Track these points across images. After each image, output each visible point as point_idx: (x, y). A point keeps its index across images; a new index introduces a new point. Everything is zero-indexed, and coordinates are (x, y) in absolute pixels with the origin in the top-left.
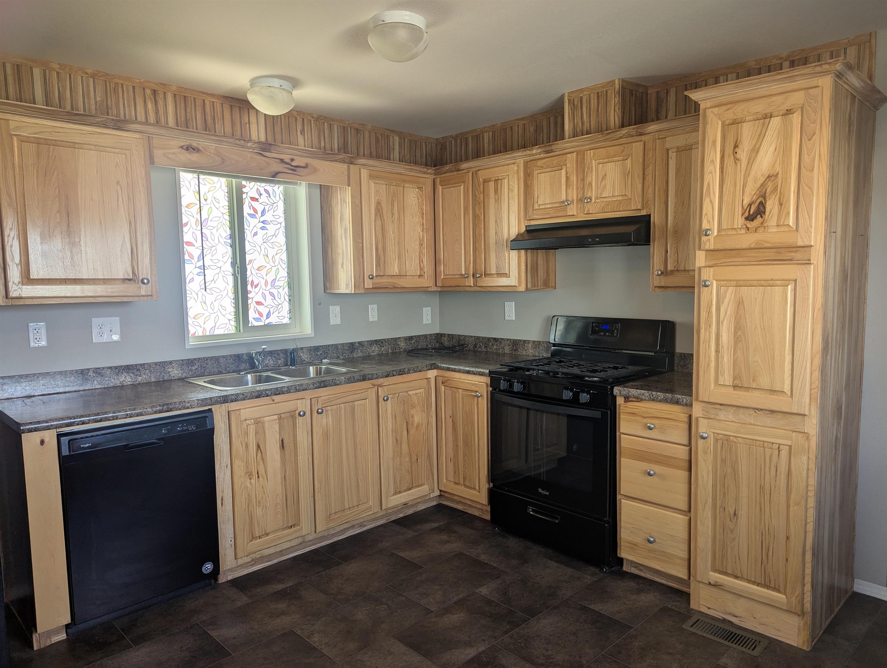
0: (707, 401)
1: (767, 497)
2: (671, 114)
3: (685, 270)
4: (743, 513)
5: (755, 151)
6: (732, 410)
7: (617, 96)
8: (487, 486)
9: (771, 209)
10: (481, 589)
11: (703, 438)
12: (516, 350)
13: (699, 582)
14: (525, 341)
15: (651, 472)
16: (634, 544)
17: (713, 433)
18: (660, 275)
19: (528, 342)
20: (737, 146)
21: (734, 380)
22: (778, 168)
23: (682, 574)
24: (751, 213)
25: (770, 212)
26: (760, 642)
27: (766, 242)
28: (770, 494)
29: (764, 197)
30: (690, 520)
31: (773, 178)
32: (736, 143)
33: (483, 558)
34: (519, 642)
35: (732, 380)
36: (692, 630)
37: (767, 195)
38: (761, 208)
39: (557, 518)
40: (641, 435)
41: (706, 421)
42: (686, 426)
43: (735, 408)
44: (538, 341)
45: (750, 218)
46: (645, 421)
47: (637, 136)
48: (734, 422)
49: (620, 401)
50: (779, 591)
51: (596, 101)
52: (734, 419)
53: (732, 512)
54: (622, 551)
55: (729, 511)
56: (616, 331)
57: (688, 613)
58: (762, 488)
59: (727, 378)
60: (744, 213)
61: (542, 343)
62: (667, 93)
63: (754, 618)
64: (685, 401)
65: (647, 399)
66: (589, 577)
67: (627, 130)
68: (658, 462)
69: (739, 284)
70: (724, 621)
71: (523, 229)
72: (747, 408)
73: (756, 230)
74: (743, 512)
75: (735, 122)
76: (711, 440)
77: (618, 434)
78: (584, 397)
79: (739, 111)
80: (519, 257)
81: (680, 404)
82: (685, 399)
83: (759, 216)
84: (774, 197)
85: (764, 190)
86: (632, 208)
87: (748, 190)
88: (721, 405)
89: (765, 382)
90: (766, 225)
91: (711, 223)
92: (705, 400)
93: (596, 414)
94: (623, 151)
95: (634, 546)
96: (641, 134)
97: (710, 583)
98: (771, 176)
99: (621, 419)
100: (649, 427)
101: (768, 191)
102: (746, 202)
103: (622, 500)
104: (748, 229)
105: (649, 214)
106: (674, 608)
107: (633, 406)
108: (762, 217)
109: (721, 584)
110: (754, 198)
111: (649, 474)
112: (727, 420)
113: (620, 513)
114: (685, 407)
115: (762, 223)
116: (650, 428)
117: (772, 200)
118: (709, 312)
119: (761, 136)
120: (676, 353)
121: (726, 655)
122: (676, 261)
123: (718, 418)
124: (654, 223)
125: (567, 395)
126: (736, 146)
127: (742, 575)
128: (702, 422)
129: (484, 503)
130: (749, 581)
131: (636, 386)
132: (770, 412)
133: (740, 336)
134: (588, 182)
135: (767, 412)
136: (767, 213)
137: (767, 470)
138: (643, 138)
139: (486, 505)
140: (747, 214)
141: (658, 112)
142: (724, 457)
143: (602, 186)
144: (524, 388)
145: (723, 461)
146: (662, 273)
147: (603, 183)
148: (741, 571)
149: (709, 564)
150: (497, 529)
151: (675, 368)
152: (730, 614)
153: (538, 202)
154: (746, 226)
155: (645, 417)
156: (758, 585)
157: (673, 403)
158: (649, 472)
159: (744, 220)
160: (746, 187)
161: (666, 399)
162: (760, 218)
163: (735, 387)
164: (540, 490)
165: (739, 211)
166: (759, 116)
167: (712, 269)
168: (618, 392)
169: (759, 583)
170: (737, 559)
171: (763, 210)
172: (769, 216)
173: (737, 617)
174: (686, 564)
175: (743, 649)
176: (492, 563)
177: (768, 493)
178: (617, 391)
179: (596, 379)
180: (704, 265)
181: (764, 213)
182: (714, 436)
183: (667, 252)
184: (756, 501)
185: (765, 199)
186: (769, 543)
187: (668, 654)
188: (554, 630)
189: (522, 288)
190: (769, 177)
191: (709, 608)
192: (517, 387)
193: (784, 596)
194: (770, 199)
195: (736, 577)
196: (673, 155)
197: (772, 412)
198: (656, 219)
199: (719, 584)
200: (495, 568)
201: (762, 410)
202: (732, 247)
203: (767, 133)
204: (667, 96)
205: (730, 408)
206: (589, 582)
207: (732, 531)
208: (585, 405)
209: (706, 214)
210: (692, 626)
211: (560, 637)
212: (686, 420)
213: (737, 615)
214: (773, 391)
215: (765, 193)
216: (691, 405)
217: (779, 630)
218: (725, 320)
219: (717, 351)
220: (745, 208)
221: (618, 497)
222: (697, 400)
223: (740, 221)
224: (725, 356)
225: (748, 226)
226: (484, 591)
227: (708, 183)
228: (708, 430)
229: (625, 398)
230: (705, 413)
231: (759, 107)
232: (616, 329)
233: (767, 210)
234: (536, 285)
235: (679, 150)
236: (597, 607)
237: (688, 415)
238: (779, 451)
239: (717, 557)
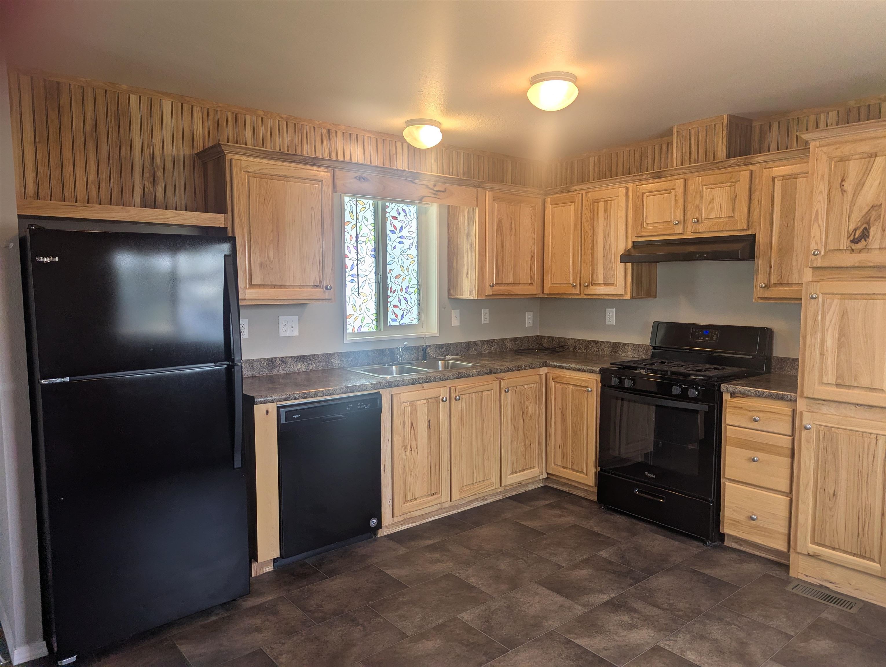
0: (811, 396)
1: (864, 479)
2: (773, 145)
3: (788, 284)
4: (842, 494)
5: (861, 184)
6: (835, 405)
7: (725, 129)
8: (594, 470)
9: (875, 234)
10: (601, 553)
11: (806, 428)
12: (616, 352)
13: (799, 553)
14: (624, 344)
15: (755, 459)
16: (737, 522)
17: (816, 425)
18: (764, 288)
19: (628, 345)
20: (844, 180)
21: (837, 379)
22: (881, 200)
23: (781, 546)
24: (856, 237)
25: (873, 237)
26: (856, 604)
27: (869, 262)
28: (868, 477)
29: (868, 223)
30: (791, 501)
31: (876, 208)
32: (844, 176)
33: (596, 529)
34: (644, 593)
35: (835, 380)
36: (794, 591)
37: (871, 222)
38: (866, 233)
39: (663, 498)
40: (746, 426)
41: (810, 414)
42: (791, 419)
43: (837, 404)
44: (637, 344)
45: (855, 241)
46: (750, 414)
47: (745, 165)
48: (836, 415)
49: (726, 397)
50: (873, 560)
51: (704, 133)
52: (835, 413)
53: (832, 492)
54: (725, 527)
55: (828, 492)
56: (715, 336)
57: (788, 580)
58: (860, 472)
59: (831, 378)
60: (850, 236)
61: (641, 346)
62: (770, 126)
63: (849, 585)
64: (789, 397)
65: (753, 395)
66: (695, 549)
67: (736, 160)
68: (762, 450)
69: (844, 296)
70: (821, 586)
71: (630, 245)
72: (849, 403)
73: (860, 251)
74: (841, 493)
75: (843, 159)
76: (814, 431)
77: (723, 425)
78: (693, 393)
79: (846, 150)
80: (626, 269)
81: (785, 400)
82: (790, 395)
83: (863, 240)
84: (877, 224)
85: (868, 218)
86: (738, 228)
87: (853, 217)
88: (824, 400)
89: (865, 381)
90: (869, 247)
91: (819, 244)
92: (809, 396)
93: (703, 407)
94: (731, 178)
95: (736, 523)
96: (749, 164)
97: (809, 554)
98: (875, 206)
99: (727, 412)
100: (755, 419)
101: (872, 219)
102: (852, 227)
103: (726, 483)
104: (853, 250)
105: (754, 233)
106: (774, 575)
107: (738, 401)
108: (866, 241)
109: (819, 555)
110: (859, 224)
111: (753, 460)
112: (829, 413)
113: (724, 494)
114: (789, 403)
115: (866, 246)
116: (755, 420)
117: (875, 226)
118: (815, 321)
119: (867, 171)
120: (773, 357)
121: (826, 611)
122: (779, 276)
123: (820, 412)
124: (759, 241)
125: (676, 390)
126: (843, 180)
127: (839, 546)
128: (805, 414)
129: (592, 485)
130: (845, 552)
131: (741, 384)
132: (869, 407)
133: (843, 341)
134: (695, 205)
135: (867, 407)
136: (871, 237)
137: (865, 456)
138: (751, 167)
139: (592, 487)
140: (852, 238)
141: (761, 142)
142: (825, 445)
143: (709, 209)
144: (634, 384)
145: (825, 449)
146: (766, 286)
147: (711, 206)
148: (838, 543)
149: (809, 537)
150: (603, 507)
151: (772, 370)
152: (826, 581)
153: (646, 221)
154: (851, 248)
155: (750, 411)
156: (854, 555)
157: (778, 399)
158: (754, 458)
159: (849, 242)
160: (851, 214)
161: (771, 395)
162: (865, 242)
163: (838, 385)
164: (647, 474)
165: (845, 235)
166: (866, 155)
167: (819, 284)
168: (725, 389)
169: (855, 554)
170: (835, 533)
171: (867, 235)
172: (872, 240)
173: (833, 583)
174: (786, 538)
175: (841, 608)
176: (605, 534)
177: (866, 476)
178: (724, 388)
179: (701, 377)
180: (811, 280)
181: (868, 237)
182: (817, 427)
183: (771, 267)
184: (854, 483)
185: (869, 226)
186: (865, 519)
187: (775, 608)
188: (672, 586)
189: (628, 296)
190: (873, 207)
191: (807, 576)
192: (628, 383)
193: (878, 565)
194: (873, 226)
195: (834, 549)
196: (778, 184)
197: (871, 407)
198: (761, 239)
199: (817, 554)
200: (609, 538)
201: (861, 405)
202: (838, 265)
203: (872, 170)
204: (770, 129)
205: (832, 403)
206: (695, 553)
207: (831, 509)
208: (695, 400)
209: (814, 237)
210: (793, 589)
211: (678, 591)
212: (790, 413)
213: (833, 581)
214: (872, 389)
215: (869, 220)
216: (796, 401)
217: (872, 595)
218: (830, 328)
219: (822, 354)
220: (851, 233)
221: (722, 480)
222: (802, 396)
223: (845, 244)
224: (829, 359)
225: (853, 248)
226: (604, 554)
227: (817, 211)
228: (811, 422)
229: (731, 394)
230: (809, 407)
231: (865, 148)
232: (715, 334)
233: (870, 236)
234: (640, 294)
235: (784, 178)
236: (707, 571)
237: (791, 409)
238: (877, 440)
239: (816, 531)
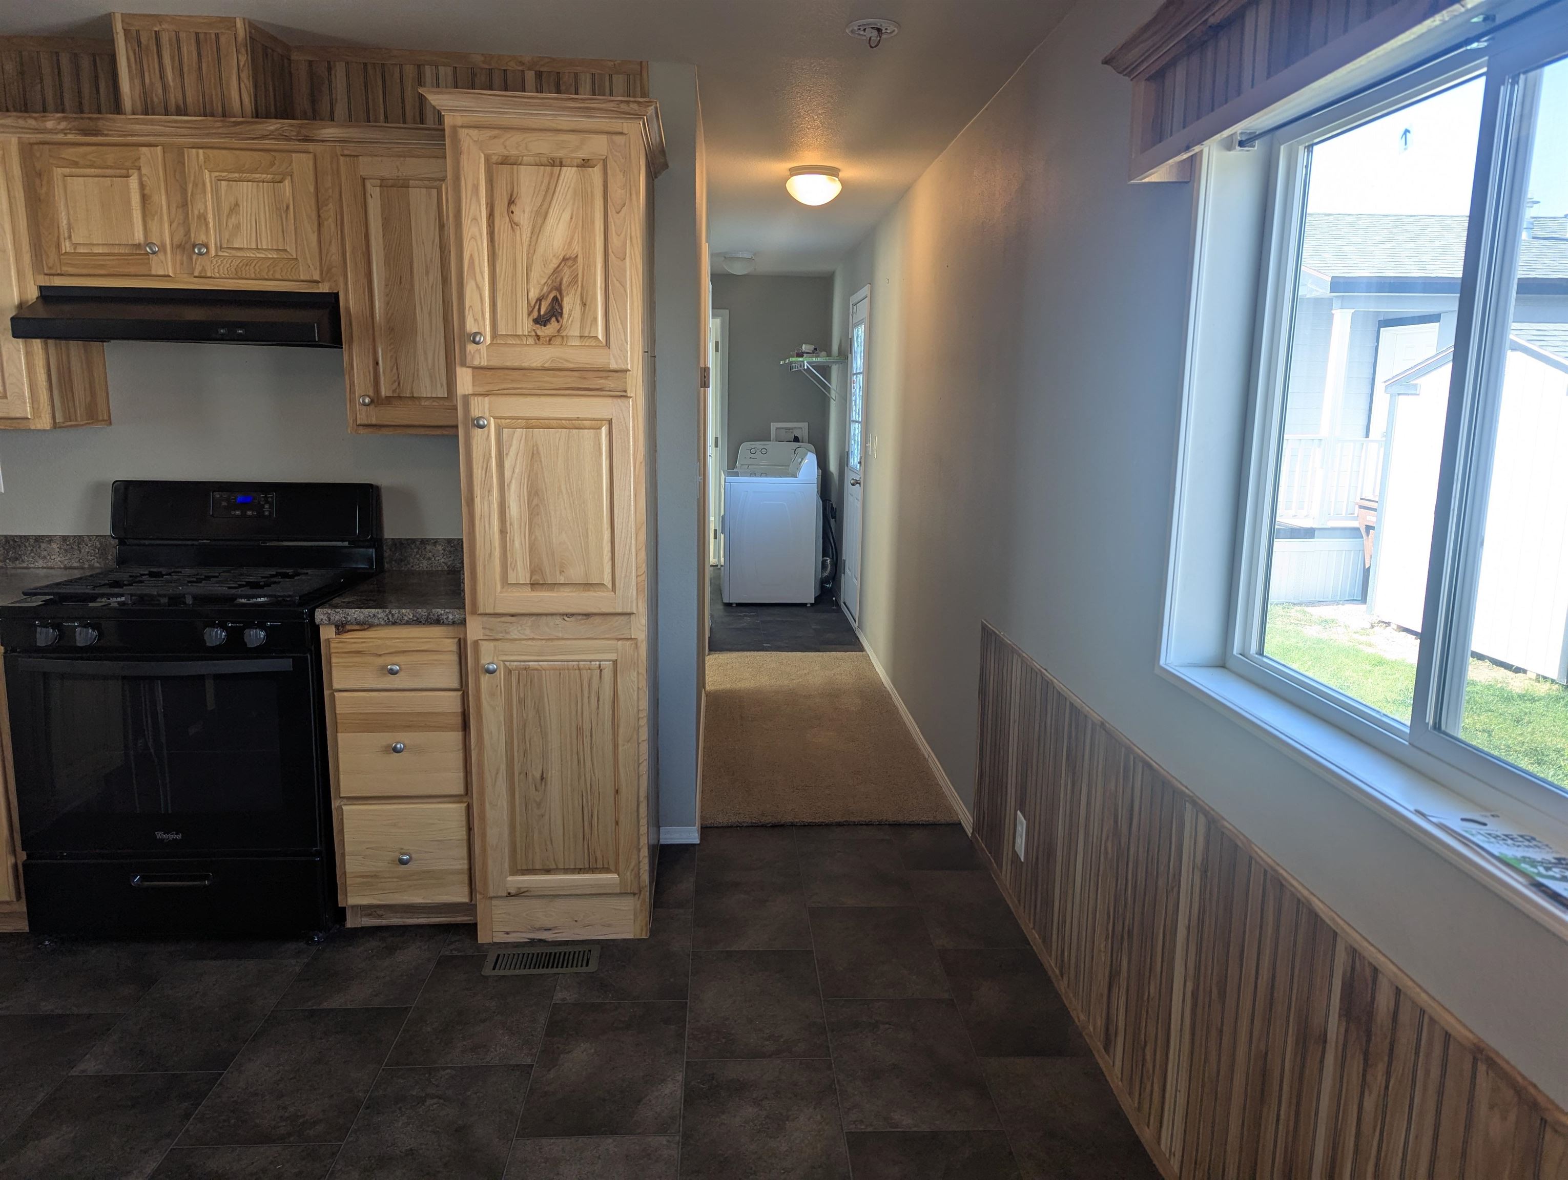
0: (491, 611)
1: (587, 740)
3: (413, 398)
4: (554, 775)
5: (541, 215)
6: (529, 621)
7: (243, 50)
8: (11, 860)
9: (571, 311)
11: (489, 672)
12: (17, 559)
13: (491, 898)
14: (39, 539)
15: (398, 746)
16: (371, 877)
17: (504, 661)
18: (368, 405)
19: (50, 539)
20: (513, 202)
21: (532, 573)
22: (576, 248)
23: (459, 895)
24: (542, 313)
25: (570, 315)
26: (590, 951)
27: (567, 361)
28: (591, 736)
29: (559, 289)
30: (469, 808)
31: (570, 263)
32: (511, 196)
34: (224, 1121)
35: (528, 575)
36: (498, 972)
37: (563, 288)
38: (557, 307)
39: (206, 877)
40: (374, 686)
41: (491, 645)
42: (455, 658)
43: (534, 618)
44: (75, 536)
45: (541, 321)
46: (380, 661)
47: (299, 140)
48: (533, 639)
49: (327, 633)
50: (607, 870)
51: (193, 48)
52: (532, 635)
53: (538, 776)
54: (348, 895)
55: (533, 775)
56: (267, 506)
57: (482, 952)
58: (579, 730)
59: (520, 573)
60: (532, 311)
61: (86, 539)
62: (329, 69)
63: (575, 923)
64: (451, 617)
65: (383, 623)
66: (293, 962)
67: (278, 126)
68: (409, 726)
69: (530, 424)
70: (533, 942)
71: (33, 294)
72: (552, 615)
73: (550, 340)
74: (554, 772)
75: (505, 161)
76: (501, 674)
77: (326, 693)
78: (256, 636)
79: (512, 144)
80: (28, 354)
81: (443, 624)
82: (452, 615)
83: (554, 319)
84: (573, 292)
85: (558, 280)
86: (302, 278)
87: (534, 275)
88: (512, 615)
89: (576, 573)
90: (564, 334)
91: (481, 323)
92: (488, 611)
93: (284, 664)
94: (272, 164)
95: (371, 879)
96: (307, 140)
97: (509, 893)
98: (567, 259)
99: (333, 665)
100: (391, 669)
101: (565, 280)
102: (534, 294)
103: (344, 808)
104: (538, 337)
105: (336, 291)
106: (455, 953)
107: (354, 639)
108: (558, 321)
109: (526, 889)
110: (545, 289)
111: (395, 750)
112: (524, 637)
113: (342, 831)
114: (450, 628)
115: (559, 331)
116: (393, 672)
117: (571, 295)
118: (487, 469)
119: (549, 193)
120: (386, 539)
122: (395, 381)
123: (508, 637)
124: (348, 309)
125: (216, 636)
126: (511, 202)
127: (556, 865)
128: (487, 648)
129: (8, 899)
130: (566, 871)
131: (352, 602)
132: (584, 617)
133: (537, 505)
134: (196, 212)
135: (580, 617)
136: (565, 316)
137: (586, 701)
138: (311, 146)
140: (535, 314)
141: (313, 101)
142: (522, 695)
143: (231, 226)
144: (101, 635)
145: (522, 702)
146: (372, 401)
147: (233, 220)
148: (554, 860)
149: (506, 866)
150: (47, 943)
152: (539, 929)
153: (70, 237)
154: (536, 333)
155: (380, 655)
156: (580, 871)
157: (431, 624)
158: (395, 747)
159: (532, 323)
160: (531, 271)
161: (418, 619)
162: (556, 323)
163: (534, 585)
164: (159, 835)
165: (523, 308)
166: (544, 160)
168: (325, 618)
169: (581, 869)
170: (548, 843)
171: (559, 311)
172: (568, 320)
173: (550, 930)
174: (466, 878)
175: (574, 970)
176: (75, 1010)
177: (588, 734)
178: (322, 617)
179: (262, 599)
180: (470, 392)
181: (561, 314)
182: (505, 666)
183: (377, 363)
184: (572, 751)
185: (561, 294)
186: (592, 806)
188: (279, 1072)
189: (45, 422)
190: (565, 259)
191: (507, 933)
192: (84, 636)
193: (616, 876)
194: (568, 294)
195: (548, 871)
196: (374, 192)
197: (588, 615)
198: (351, 302)
199: (523, 890)
200: (89, 1016)
201: (573, 615)
202: (516, 364)
203: (558, 190)
204: (330, 74)
205: (526, 618)
206: (297, 969)
207: (539, 805)
208: (260, 652)
209: (471, 307)
210: (494, 969)
211: (294, 1078)
212: (454, 648)
213: (549, 926)
214: (587, 586)
215: (561, 284)
216: (463, 622)
217: (609, 926)
218: (514, 481)
219: (503, 532)
220: (533, 304)
221: (335, 804)
222: (474, 612)
223: (525, 325)
224: (516, 539)
225: (539, 333)
226: (90, 1066)
227: (471, 256)
228: (495, 658)
229: (337, 627)
230: (488, 632)
231: (543, 146)
232: (267, 502)
233: (564, 310)
234: (73, 417)
235: (384, 184)
236: (336, 1002)
237: (456, 640)
238: (601, 671)
239: (518, 850)
